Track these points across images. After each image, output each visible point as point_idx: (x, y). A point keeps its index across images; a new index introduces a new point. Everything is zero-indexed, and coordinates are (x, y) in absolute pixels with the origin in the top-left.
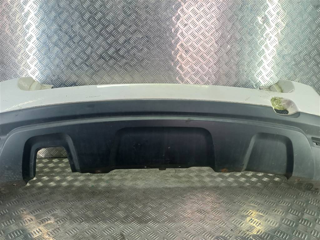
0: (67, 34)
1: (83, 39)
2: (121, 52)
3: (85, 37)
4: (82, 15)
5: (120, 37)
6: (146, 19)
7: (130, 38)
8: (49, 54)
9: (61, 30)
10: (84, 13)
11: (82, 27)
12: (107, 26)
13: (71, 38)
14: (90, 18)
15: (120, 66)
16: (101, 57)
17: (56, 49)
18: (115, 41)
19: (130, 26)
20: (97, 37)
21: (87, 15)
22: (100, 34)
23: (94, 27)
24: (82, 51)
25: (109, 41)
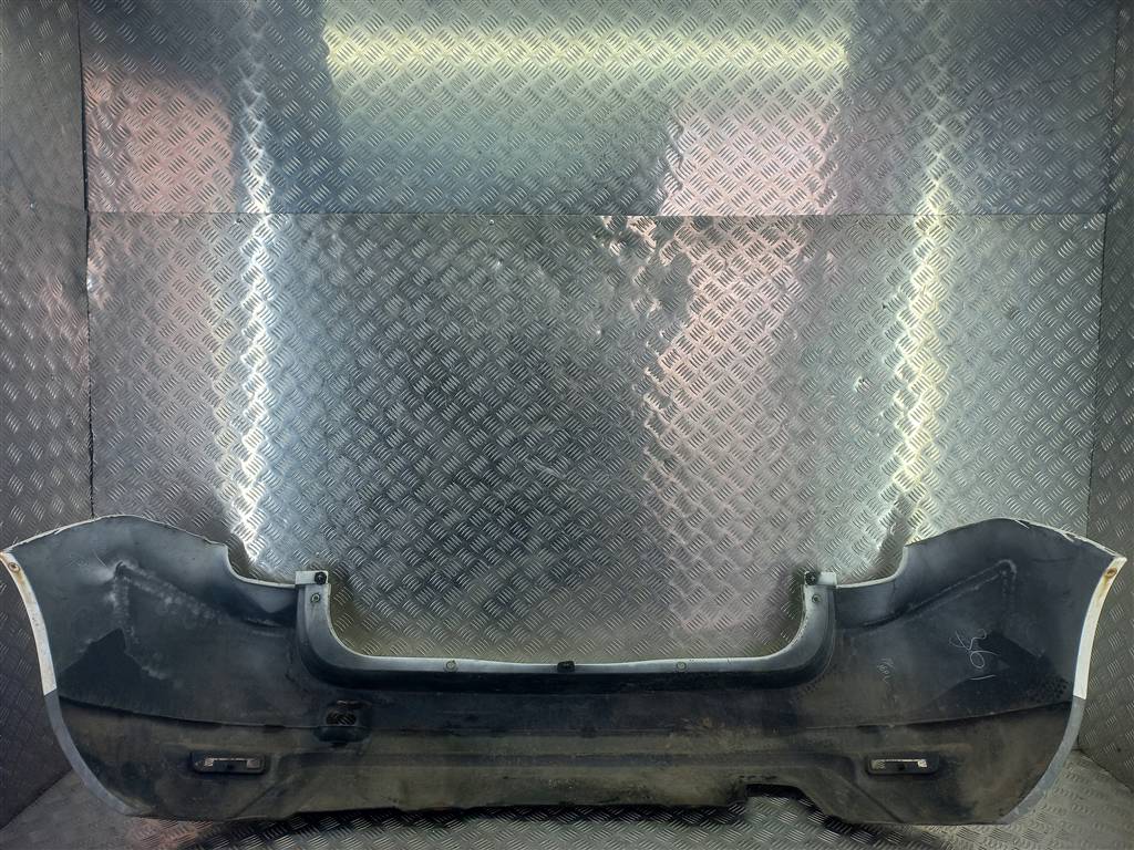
0: (372, 427)
1: (410, 438)
2: (503, 468)
3: (417, 434)
4: (411, 384)
5: (502, 432)
6: (566, 390)
7: (527, 433)
8: (325, 476)
9: (358, 418)
10: (417, 380)
11: (411, 411)
12: (471, 409)
13: (383, 438)
14: (430, 389)
15: (500, 502)
16: (452, 479)
17: (344, 462)
18: (489, 441)
19: (527, 407)
20: (446, 434)
21: (423, 385)
22: (454, 425)
23: (438, 410)
24: (406, 467)
25: (475, 442)
